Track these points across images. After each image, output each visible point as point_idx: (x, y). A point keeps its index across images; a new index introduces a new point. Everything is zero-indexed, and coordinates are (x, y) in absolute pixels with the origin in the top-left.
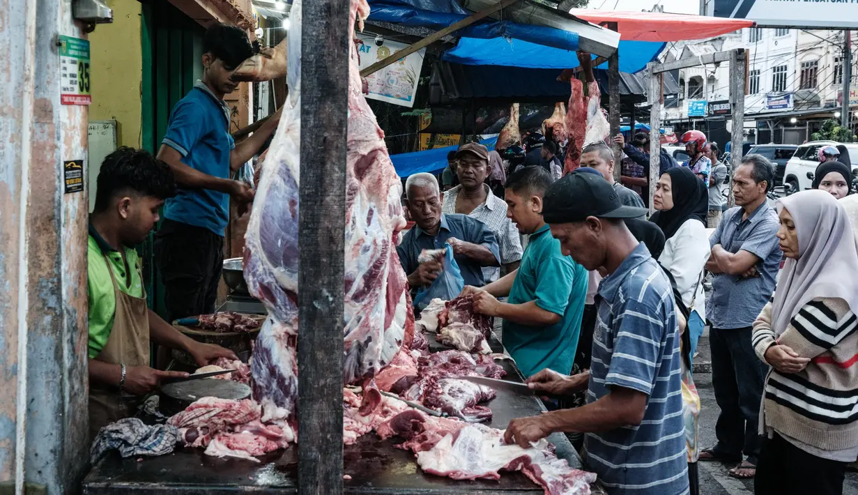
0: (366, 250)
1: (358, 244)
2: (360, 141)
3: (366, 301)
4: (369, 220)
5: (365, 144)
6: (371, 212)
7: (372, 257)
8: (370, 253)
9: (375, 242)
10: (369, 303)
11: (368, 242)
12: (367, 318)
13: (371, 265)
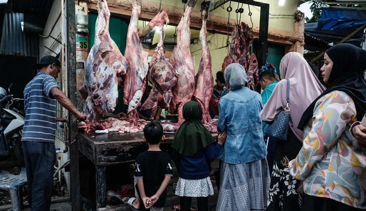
0: (103, 77)
1: (101, 75)
2: (102, 49)
3: (104, 90)
4: (105, 70)
5: (104, 49)
6: (106, 67)
7: (105, 79)
8: (104, 78)
9: (106, 75)
10: (106, 91)
11: (104, 75)
12: (105, 95)
13: (105, 81)
